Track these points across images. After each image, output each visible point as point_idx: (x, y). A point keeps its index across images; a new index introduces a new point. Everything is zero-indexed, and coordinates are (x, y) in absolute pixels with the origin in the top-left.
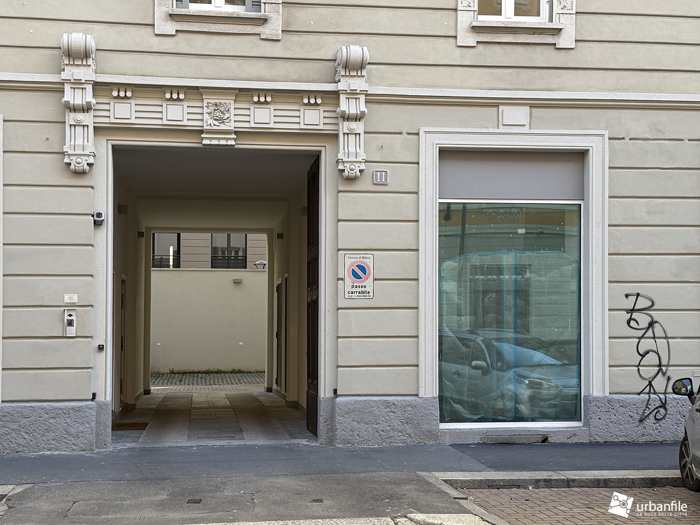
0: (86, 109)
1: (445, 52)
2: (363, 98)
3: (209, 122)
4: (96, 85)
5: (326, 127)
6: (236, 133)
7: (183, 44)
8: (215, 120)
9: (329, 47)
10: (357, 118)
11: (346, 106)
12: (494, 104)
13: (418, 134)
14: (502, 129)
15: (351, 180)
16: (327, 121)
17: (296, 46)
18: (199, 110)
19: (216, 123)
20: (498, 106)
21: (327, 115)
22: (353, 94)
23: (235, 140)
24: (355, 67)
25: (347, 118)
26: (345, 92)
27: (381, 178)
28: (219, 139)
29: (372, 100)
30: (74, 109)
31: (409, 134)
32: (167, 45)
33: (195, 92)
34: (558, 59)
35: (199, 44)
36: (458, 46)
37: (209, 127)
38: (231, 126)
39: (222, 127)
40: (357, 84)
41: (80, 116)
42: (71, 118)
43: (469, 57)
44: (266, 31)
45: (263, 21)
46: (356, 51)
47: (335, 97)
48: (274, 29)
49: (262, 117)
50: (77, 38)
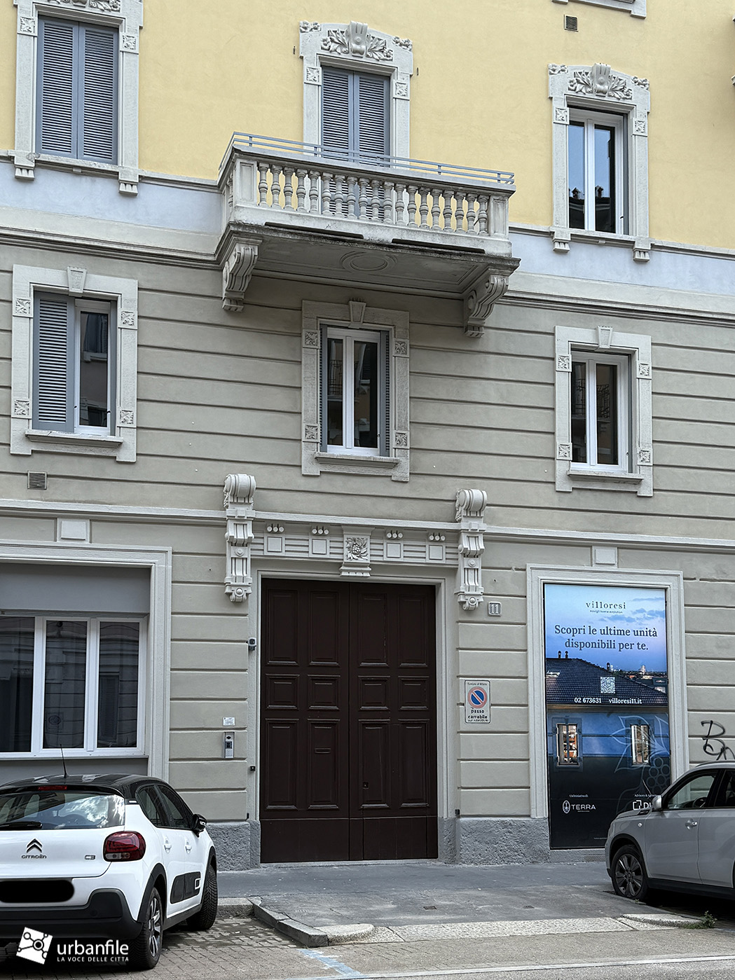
0: (244, 544)
1: (544, 495)
2: (481, 537)
3: (348, 556)
4: (255, 520)
5: (449, 562)
6: (371, 566)
7: (325, 484)
8: (354, 554)
9: (447, 489)
10: (475, 555)
11: (466, 544)
12: (588, 544)
13: (525, 570)
14: (595, 568)
15: (469, 611)
16: (449, 556)
17: (422, 488)
18: (339, 545)
19: (355, 557)
20: (591, 547)
21: (449, 550)
22: (473, 534)
23: (369, 572)
24: (475, 510)
25: (467, 554)
26: (466, 531)
27: (495, 611)
28: (356, 571)
29: (490, 538)
30: (235, 543)
31: (517, 569)
32: (312, 485)
33: (337, 530)
34: (639, 506)
35: (339, 484)
36: (557, 491)
37: (349, 561)
38: (365, 559)
39: (360, 560)
40: (476, 524)
41: (240, 550)
42: (232, 552)
43: (566, 502)
44: (397, 474)
45: (394, 465)
46: (478, 494)
47: (455, 535)
48: (403, 472)
49: (394, 552)
50: (244, 479)
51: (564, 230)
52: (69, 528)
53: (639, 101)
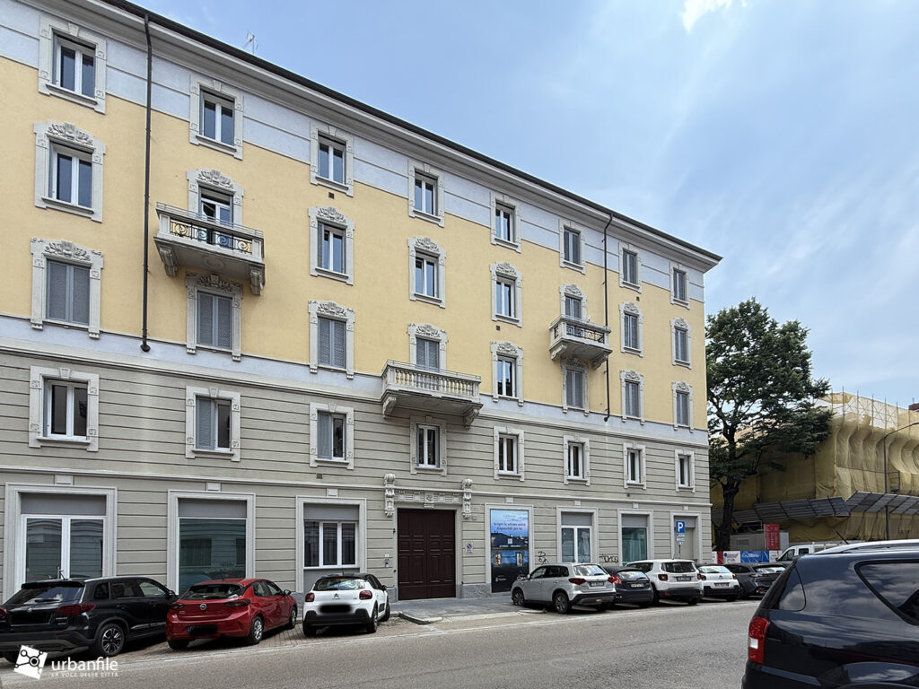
0: (391, 497)
1: (490, 481)
2: (470, 495)
3: (426, 501)
4: (395, 489)
5: (460, 503)
6: (434, 504)
7: (419, 477)
9: (459, 479)
10: (468, 500)
11: (465, 497)
12: (505, 497)
13: (484, 505)
14: (506, 504)
15: (466, 518)
16: (460, 501)
17: (450, 478)
18: (424, 497)
19: (429, 501)
21: (460, 499)
22: (468, 494)
23: (434, 506)
24: (468, 486)
25: (466, 500)
26: (465, 492)
27: (475, 518)
28: (429, 506)
29: (473, 495)
30: (388, 497)
31: (482, 505)
32: (414, 477)
33: (423, 492)
34: (521, 484)
35: (422, 477)
36: (494, 480)
37: (427, 503)
38: (433, 502)
39: (431, 502)
40: (469, 490)
41: (390, 499)
42: (387, 500)
43: (497, 483)
44: (442, 474)
45: (442, 471)
46: (469, 481)
47: (462, 494)
48: (445, 473)
49: (442, 500)
50: (391, 475)
51: (497, 395)
52: (331, 492)
53: (520, 354)
